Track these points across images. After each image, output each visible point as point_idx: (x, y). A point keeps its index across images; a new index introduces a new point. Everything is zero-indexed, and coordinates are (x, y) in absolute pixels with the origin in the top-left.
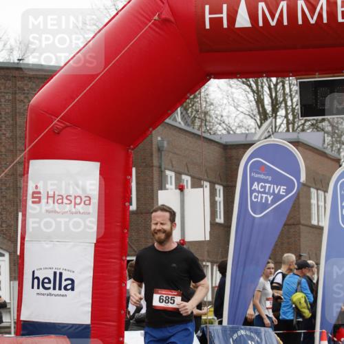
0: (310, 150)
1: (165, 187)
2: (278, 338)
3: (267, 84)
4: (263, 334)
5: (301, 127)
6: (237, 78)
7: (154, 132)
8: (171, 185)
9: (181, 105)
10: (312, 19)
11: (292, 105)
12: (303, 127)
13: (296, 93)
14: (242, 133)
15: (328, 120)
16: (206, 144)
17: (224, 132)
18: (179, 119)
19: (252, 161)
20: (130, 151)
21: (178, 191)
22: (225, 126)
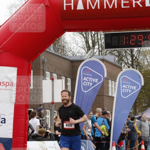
0: (109, 63)
1: (46, 78)
2: (94, 145)
3: (90, 35)
4: (87, 143)
5: (105, 53)
6: (77, 31)
7: (41, 55)
8: (48, 78)
9: (53, 43)
10: (110, 6)
11: (101, 44)
12: (106, 53)
13: (103, 38)
14: (79, 56)
15: (117, 50)
16: (63, 60)
17: (71, 55)
18: (52, 49)
19: (83, 68)
20: (30, 63)
21: (51, 80)
22: (72, 53)
